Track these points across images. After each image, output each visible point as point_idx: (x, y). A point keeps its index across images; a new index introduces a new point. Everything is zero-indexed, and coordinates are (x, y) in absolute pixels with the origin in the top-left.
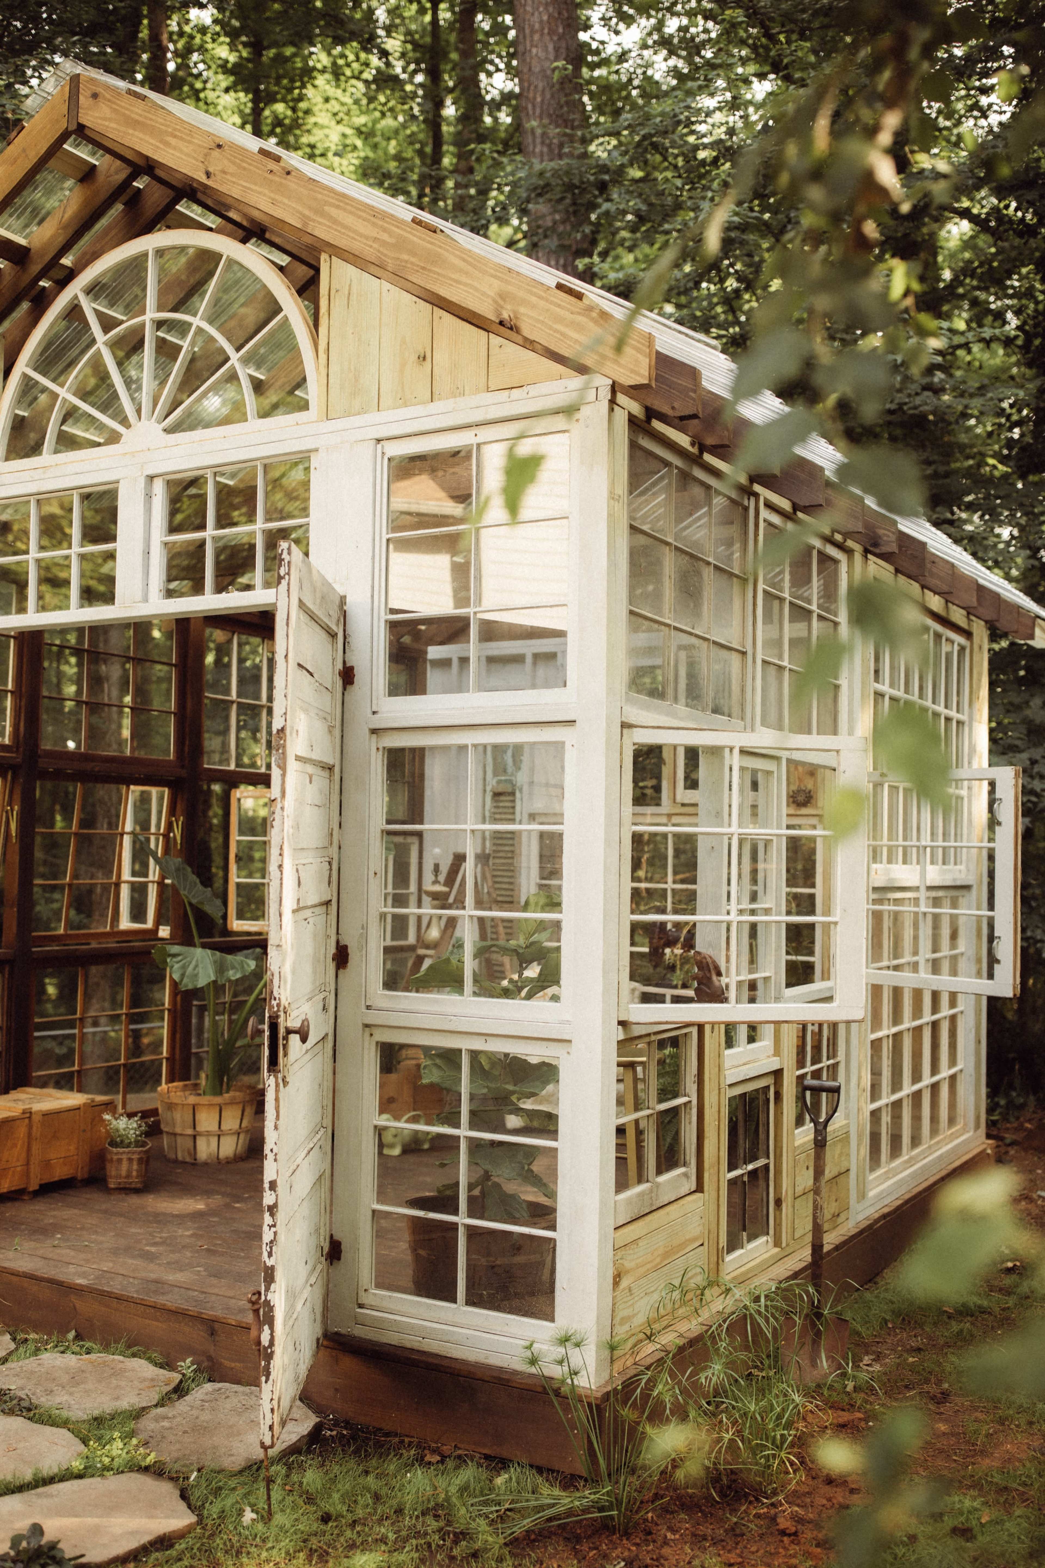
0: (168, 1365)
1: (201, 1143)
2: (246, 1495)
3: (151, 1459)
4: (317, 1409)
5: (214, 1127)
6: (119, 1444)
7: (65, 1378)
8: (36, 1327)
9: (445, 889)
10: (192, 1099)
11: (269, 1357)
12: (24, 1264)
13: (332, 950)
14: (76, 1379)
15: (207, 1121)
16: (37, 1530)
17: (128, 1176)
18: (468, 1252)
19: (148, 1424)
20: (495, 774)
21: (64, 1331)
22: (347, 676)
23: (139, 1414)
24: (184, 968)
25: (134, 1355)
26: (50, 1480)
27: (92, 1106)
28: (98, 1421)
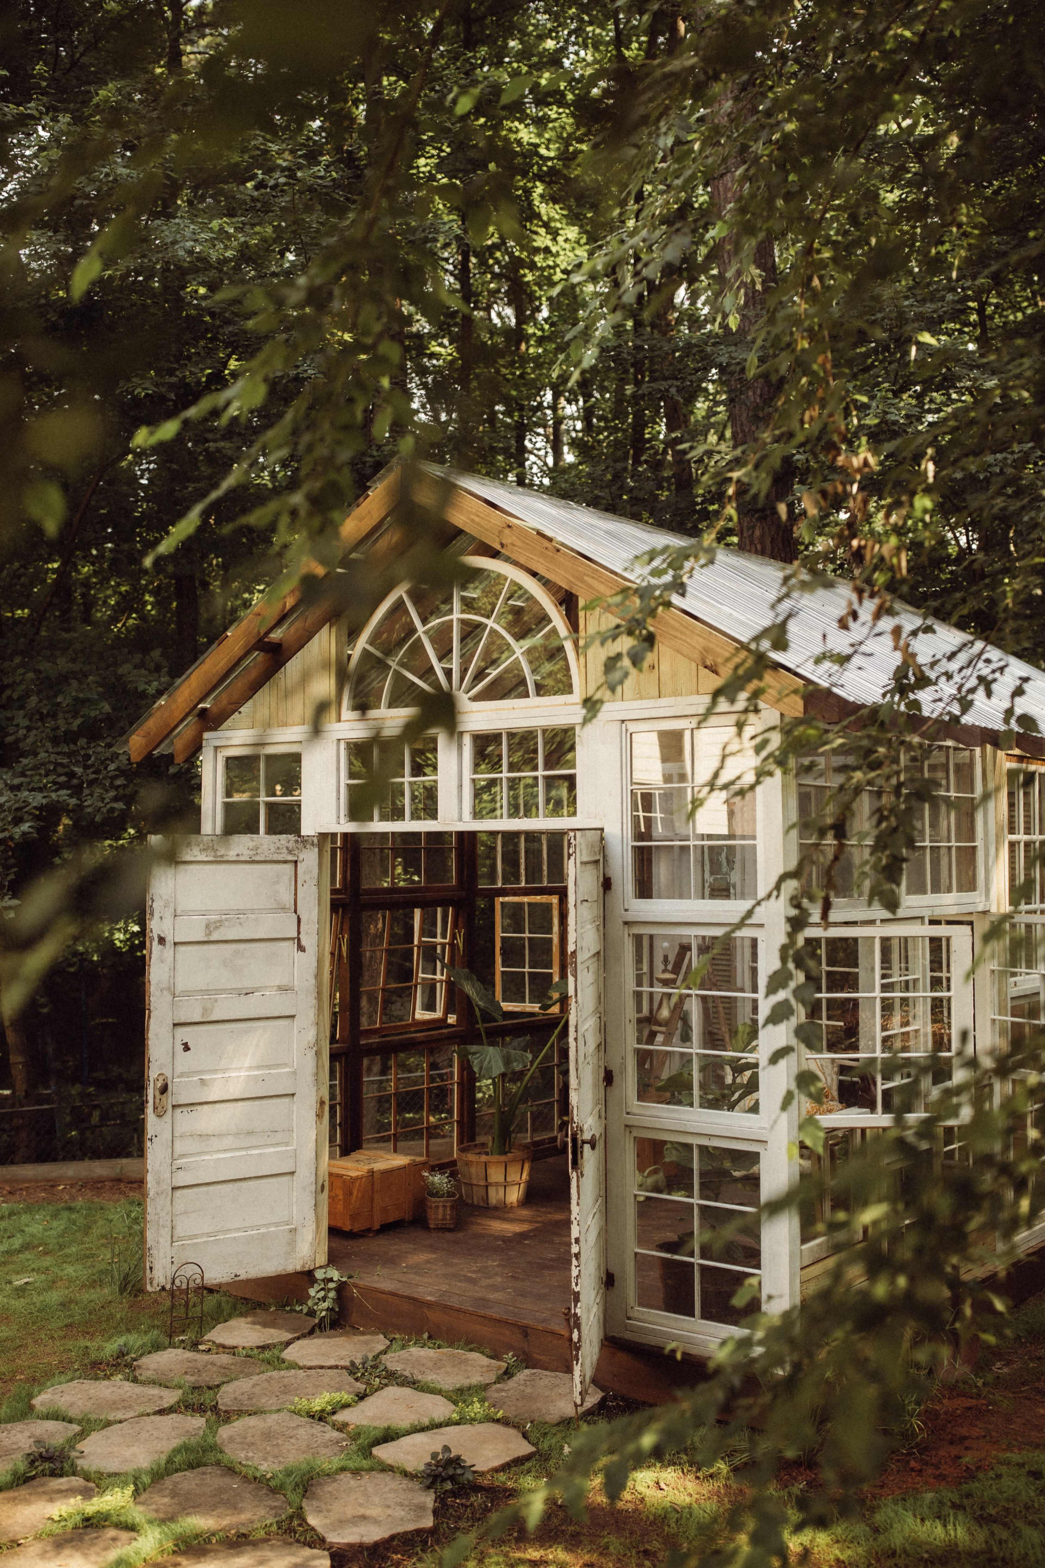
0: (495, 1356)
1: (492, 1191)
2: (563, 1438)
3: (500, 1414)
4: (602, 1388)
5: (501, 1179)
6: (477, 1405)
7: (430, 1364)
8: (399, 1329)
9: (672, 976)
10: (484, 1158)
11: (578, 1349)
12: (387, 1285)
13: (602, 1075)
14: (437, 1365)
15: (496, 1175)
16: (446, 1449)
17: (444, 1219)
18: (702, 1283)
19: (493, 1393)
20: (712, 873)
21: (420, 1333)
22: (607, 884)
23: (485, 1387)
24: (482, 1062)
25: (471, 1350)
26: (439, 1426)
27: (413, 1165)
28: (460, 1391)
